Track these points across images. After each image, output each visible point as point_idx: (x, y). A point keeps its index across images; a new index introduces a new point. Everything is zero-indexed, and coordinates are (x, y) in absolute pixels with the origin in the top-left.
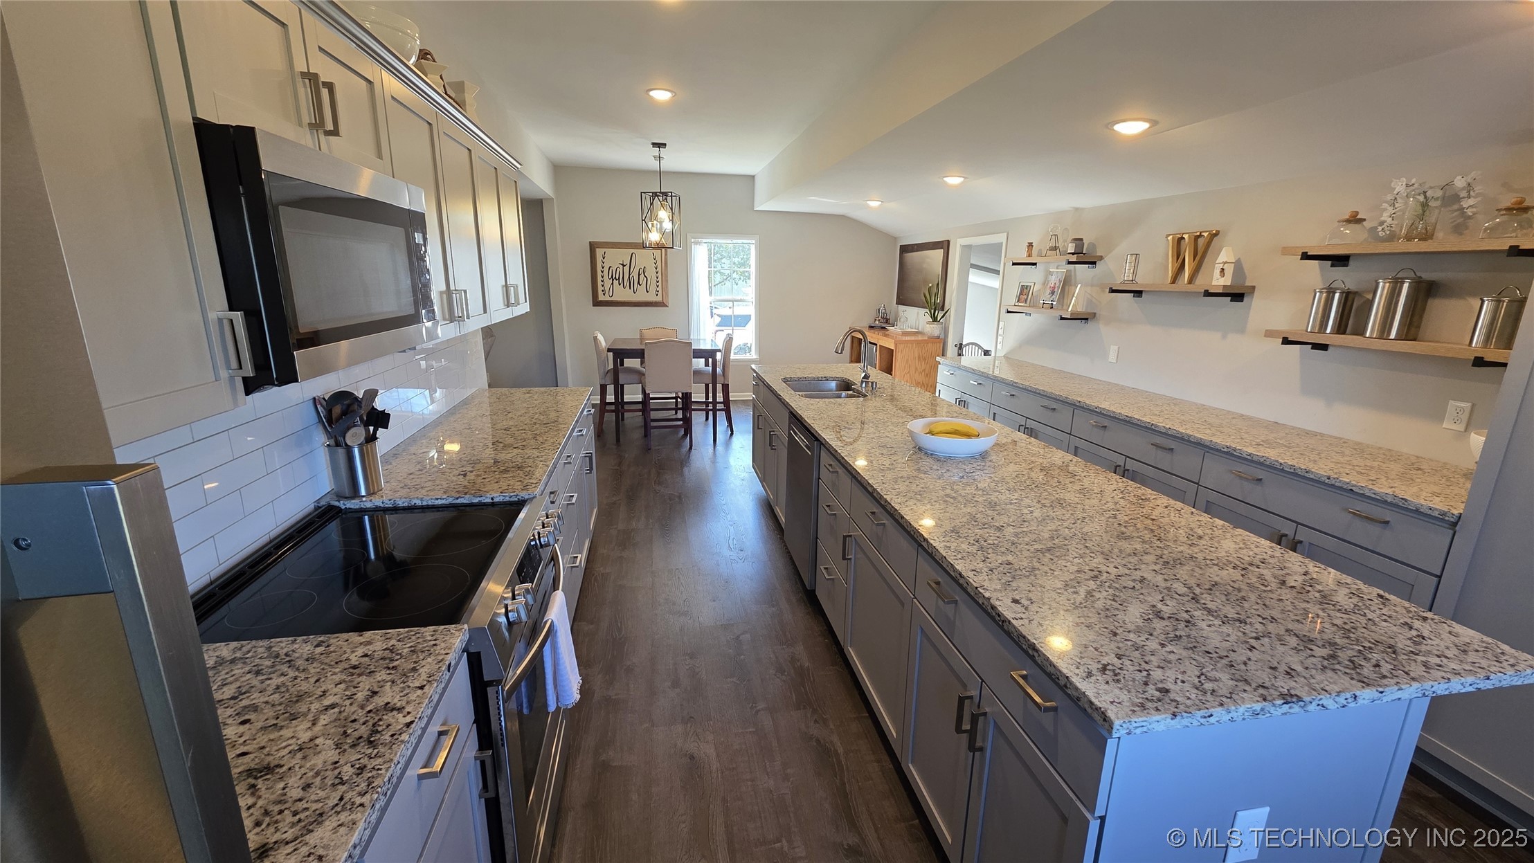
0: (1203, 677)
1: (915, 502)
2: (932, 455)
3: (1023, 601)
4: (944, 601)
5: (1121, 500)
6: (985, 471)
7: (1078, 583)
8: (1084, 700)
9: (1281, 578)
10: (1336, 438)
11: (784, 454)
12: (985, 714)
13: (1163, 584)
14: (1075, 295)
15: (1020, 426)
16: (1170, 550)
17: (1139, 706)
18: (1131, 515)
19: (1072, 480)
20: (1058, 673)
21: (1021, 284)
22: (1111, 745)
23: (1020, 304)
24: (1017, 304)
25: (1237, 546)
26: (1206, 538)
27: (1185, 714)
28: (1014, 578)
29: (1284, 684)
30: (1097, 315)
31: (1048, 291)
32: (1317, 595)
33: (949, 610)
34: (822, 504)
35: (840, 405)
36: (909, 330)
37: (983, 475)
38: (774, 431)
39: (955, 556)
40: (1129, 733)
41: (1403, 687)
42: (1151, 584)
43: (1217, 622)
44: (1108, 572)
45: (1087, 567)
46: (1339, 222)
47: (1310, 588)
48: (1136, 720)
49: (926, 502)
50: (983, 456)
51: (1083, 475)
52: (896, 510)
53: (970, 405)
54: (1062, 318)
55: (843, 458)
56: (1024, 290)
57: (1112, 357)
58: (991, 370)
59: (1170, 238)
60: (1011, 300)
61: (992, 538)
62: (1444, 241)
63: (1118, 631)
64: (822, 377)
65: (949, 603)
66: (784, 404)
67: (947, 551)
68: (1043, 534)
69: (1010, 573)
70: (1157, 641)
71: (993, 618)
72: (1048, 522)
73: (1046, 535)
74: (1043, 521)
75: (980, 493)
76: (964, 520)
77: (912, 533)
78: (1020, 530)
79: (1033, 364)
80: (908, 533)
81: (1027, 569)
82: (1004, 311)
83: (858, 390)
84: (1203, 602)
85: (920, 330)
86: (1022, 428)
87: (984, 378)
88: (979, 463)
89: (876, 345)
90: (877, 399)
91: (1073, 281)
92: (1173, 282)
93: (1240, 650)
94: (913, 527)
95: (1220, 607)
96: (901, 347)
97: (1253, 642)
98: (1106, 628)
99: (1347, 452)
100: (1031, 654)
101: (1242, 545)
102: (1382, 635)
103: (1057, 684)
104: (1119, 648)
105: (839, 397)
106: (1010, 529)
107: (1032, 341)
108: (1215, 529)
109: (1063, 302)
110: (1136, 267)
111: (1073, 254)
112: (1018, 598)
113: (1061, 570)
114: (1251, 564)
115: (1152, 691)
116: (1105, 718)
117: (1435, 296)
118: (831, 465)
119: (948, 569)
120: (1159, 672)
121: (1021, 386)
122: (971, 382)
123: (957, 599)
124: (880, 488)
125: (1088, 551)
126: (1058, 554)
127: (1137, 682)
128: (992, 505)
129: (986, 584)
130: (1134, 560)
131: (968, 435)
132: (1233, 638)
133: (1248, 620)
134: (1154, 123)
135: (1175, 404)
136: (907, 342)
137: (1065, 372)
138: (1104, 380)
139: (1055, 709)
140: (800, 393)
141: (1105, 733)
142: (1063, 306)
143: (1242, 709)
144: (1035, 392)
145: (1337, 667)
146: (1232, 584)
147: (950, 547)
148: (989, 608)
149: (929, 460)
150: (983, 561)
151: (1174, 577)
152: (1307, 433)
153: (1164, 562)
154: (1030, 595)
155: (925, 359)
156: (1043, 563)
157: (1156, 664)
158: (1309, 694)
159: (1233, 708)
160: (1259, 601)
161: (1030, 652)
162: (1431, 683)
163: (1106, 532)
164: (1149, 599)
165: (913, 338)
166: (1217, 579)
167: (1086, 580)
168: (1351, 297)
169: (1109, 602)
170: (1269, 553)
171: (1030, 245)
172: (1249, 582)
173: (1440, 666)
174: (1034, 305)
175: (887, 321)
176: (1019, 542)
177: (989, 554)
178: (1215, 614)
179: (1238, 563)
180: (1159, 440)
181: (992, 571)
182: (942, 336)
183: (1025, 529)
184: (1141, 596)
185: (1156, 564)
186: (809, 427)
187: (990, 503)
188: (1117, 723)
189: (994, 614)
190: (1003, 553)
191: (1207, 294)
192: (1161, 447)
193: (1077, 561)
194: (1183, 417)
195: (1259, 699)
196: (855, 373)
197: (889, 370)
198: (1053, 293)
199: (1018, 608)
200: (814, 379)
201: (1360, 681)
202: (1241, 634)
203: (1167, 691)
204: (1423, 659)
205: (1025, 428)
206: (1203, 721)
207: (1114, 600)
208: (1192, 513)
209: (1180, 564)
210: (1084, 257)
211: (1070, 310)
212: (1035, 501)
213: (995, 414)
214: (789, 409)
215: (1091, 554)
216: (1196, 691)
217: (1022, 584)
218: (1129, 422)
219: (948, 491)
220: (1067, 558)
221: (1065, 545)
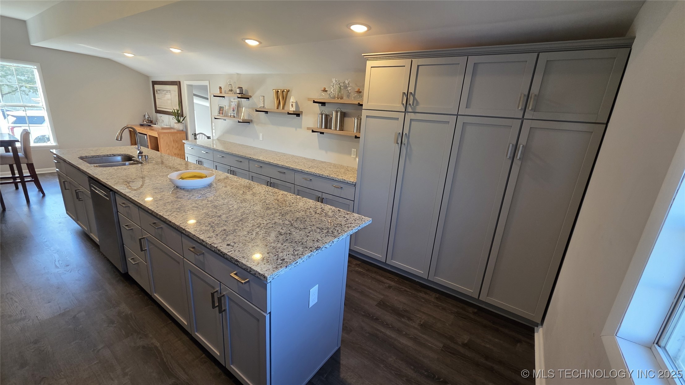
0: (294, 251)
1: (176, 213)
2: (184, 189)
3: (231, 244)
4: (197, 255)
5: (267, 195)
6: (211, 193)
7: (253, 230)
8: (257, 273)
9: (315, 211)
10: (329, 163)
11: (90, 202)
12: (224, 295)
13: (282, 223)
14: (243, 112)
15: (228, 170)
16: (284, 210)
17: (275, 268)
18: (270, 200)
19: (248, 190)
20: (247, 267)
21: (219, 106)
22: (268, 286)
23: (220, 115)
24: (219, 115)
25: (304, 204)
26: (295, 203)
27: (289, 265)
28: (227, 235)
29: (316, 244)
30: (253, 121)
31: (232, 110)
32: (324, 214)
33: (201, 258)
34: (123, 225)
35: (125, 169)
36: (165, 127)
37: (211, 194)
38: (79, 190)
39: (199, 233)
40: (273, 279)
41: (343, 235)
42: (278, 224)
43: (298, 231)
44: (263, 223)
45: (256, 224)
46: (321, 91)
47: (322, 212)
48: (275, 273)
49: (183, 212)
50: (210, 185)
51: (253, 187)
52: (166, 219)
53: (204, 163)
54: (239, 122)
55: (131, 198)
56: (221, 109)
57: (261, 138)
58: (212, 146)
59: (274, 90)
60: (216, 113)
61: (216, 221)
62: (345, 100)
63: (268, 244)
64: (110, 155)
65: (200, 255)
66: (83, 172)
67: (195, 232)
68: (238, 214)
69: (225, 234)
70: (281, 243)
71: (219, 255)
72: (240, 209)
73: (239, 215)
74: (238, 209)
75: (210, 202)
76: (203, 216)
77: (177, 228)
78: (229, 215)
79: (230, 142)
80: (175, 228)
81: (232, 230)
82: (213, 118)
83: (136, 160)
84: (294, 225)
85: (172, 127)
86: (229, 171)
87: (208, 150)
88: (208, 189)
89: (146, 135)
90: (150, 164)
91: (241, 106)
92: (278, 108)
93: (305, 238)
94: (177, 225)
95: (299, 225)
96: (162, 136)
97: (308, 234)
98: (263, 244)
99: (332, 167)
100: (236, 264)
101: (305, 203)
102: (339, 222)
103: (247, 272)
104: (268, 250)
105: (125, 165)
106: (224, 216)
107: (229, 132)
108: (297, 199)
109: (239, 115)
110: (264, 101)
111: (239, 94)
112: (229, 243)
113: (246, 227)
114: (307, 209)
115: (279, 261)
116: (265, 277)
117: (346, 117)
118: (124, 203)
119: (197, 240)
120: (281, 254)
121: (226, 152)
122: (202, 152)
123: (203, 251)
124: (156, 210)
125: (256, 217)
126: (245, 221)
127: (274, 260)
128: (215, 207)
129: (215, 242)
130: (272, 216)
131: (201, 177)
132: (303, 234)
133: (307, 228)
134: (260, 43)
135: (284, 156)
136: (164, 133)
137: (244, 145)
138: (259, 148)
139: (248, 281)
140: (95, 165)
141: (265, 282)
142: (239, 116)
143: (305, 257)
144: (232, 155)
145: (329, 234)
146: (302, 217)
147: (197, 230)
148: (217, 251)
149: (182, 191)
150: (213, 232)
151: (285, 219)
152: (322, 162)
153: (282, 215)
154: (234, 241)
155: (177, 142)
156: (239, 226)
157: (280, 252)
158: (322, 245)
159: (303, 257)
160: (310, 220)
161: (236, 263)
162: (349, 232)
163: (262, 208)
164: (278, 229)
165: (168, 131)
166: (298, 216)
167: (256, 228)
168: (327, 116)
169: (264, 235)
170: (312, 204)
171: (220, 88)
172: (307, 215)
173: (351, 226)
174: (226, 116)
175: (151, 122)
176: (228, 220)
177: (215, 228)
178: (298, 228)
179: (304, 209)
180: (280, 170)
181: (217, 235)
182: (185, 130)
183: (231, 214)
184: (275, 229)
185: (279, 216)
186: (105, 184)
187: (215, 206)
188: (268, 277)
189: (220, 253)
190: (222, 226)
191: (289, 114)
192: (281, 172)
193: (252, 222)
194: (287, 160)
195: (310, 252)
196: (133, 151)
197: (156, 148)
198: (234, 110)
199: (230, 247)
200: (104, 156)
201: (334, 237)
202: (305, 233)
203: (284, 259)
204: (347, 225)
205: (230, 171)
206: (295, 265)
207: (266, 233)
208: (290, 195)
209: (287, 214)
210: (244, 96)
211: (242, 118)
212: (234, 201)
213: (216, 166)
214: (87, 175)
215: (257, 218)
216: (292, 256)
217: (231, 237)
218: (269, 164)
219: (194, 205)
220: (248, 222)
221: (247, 217)
